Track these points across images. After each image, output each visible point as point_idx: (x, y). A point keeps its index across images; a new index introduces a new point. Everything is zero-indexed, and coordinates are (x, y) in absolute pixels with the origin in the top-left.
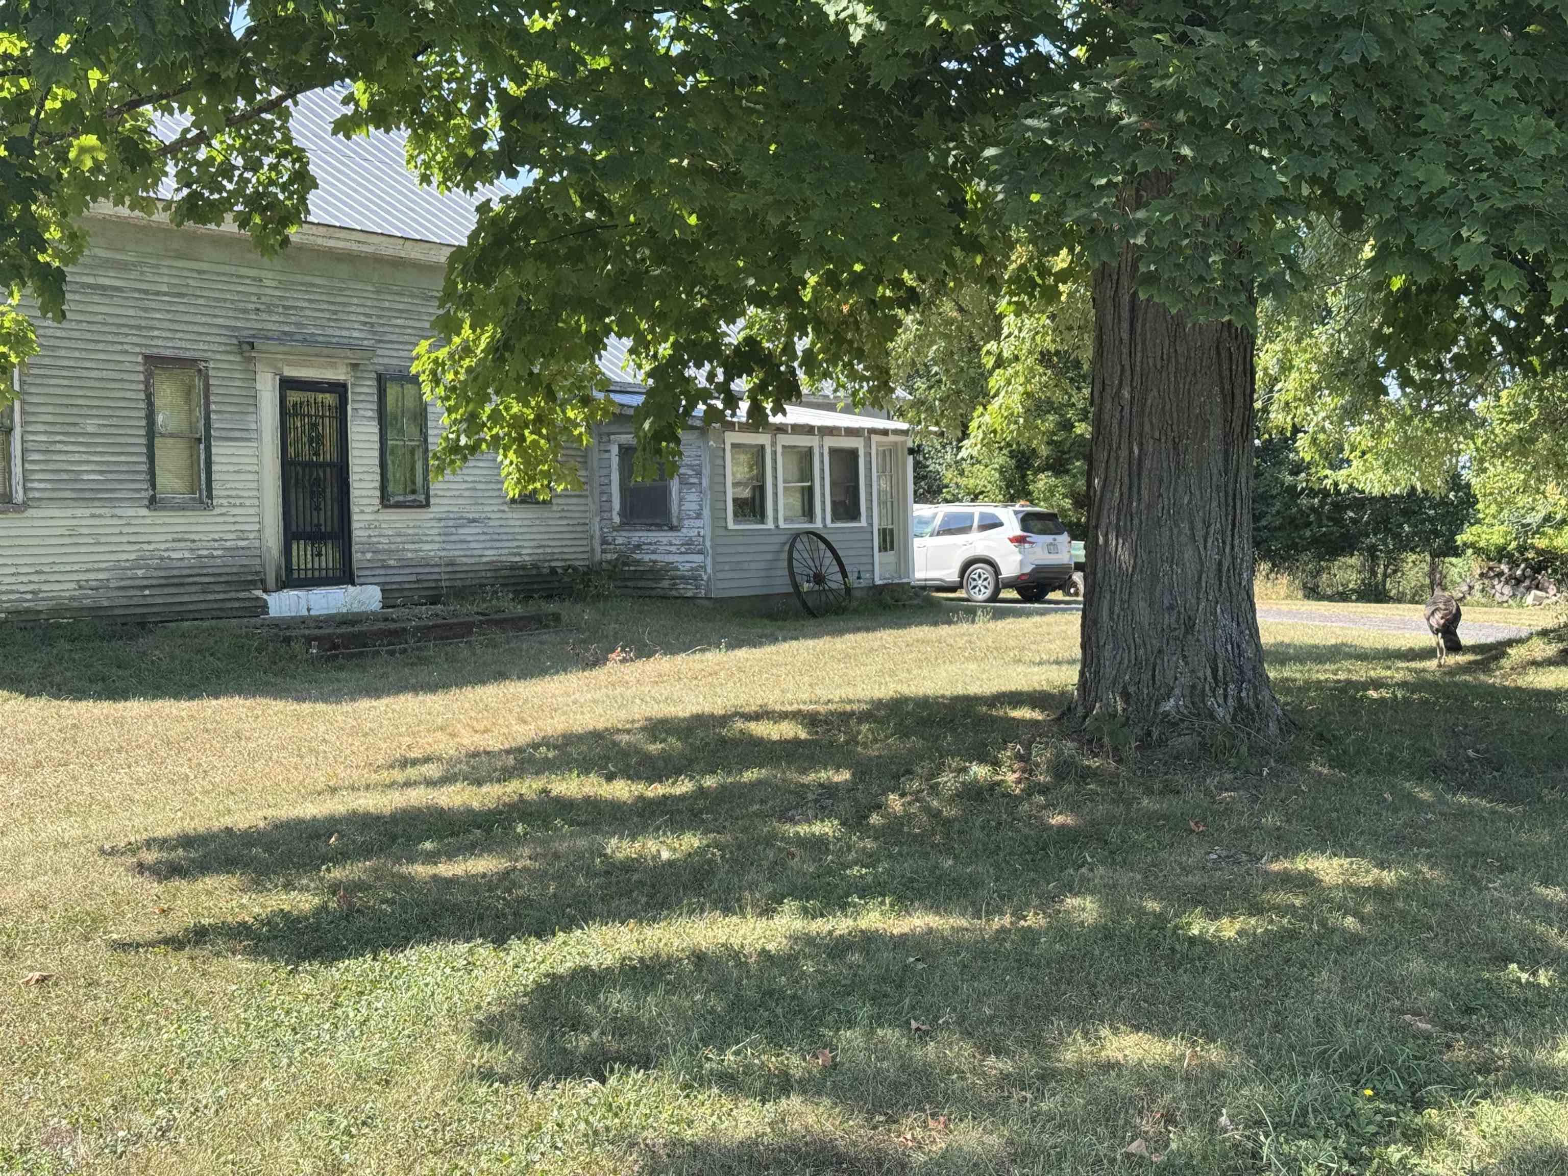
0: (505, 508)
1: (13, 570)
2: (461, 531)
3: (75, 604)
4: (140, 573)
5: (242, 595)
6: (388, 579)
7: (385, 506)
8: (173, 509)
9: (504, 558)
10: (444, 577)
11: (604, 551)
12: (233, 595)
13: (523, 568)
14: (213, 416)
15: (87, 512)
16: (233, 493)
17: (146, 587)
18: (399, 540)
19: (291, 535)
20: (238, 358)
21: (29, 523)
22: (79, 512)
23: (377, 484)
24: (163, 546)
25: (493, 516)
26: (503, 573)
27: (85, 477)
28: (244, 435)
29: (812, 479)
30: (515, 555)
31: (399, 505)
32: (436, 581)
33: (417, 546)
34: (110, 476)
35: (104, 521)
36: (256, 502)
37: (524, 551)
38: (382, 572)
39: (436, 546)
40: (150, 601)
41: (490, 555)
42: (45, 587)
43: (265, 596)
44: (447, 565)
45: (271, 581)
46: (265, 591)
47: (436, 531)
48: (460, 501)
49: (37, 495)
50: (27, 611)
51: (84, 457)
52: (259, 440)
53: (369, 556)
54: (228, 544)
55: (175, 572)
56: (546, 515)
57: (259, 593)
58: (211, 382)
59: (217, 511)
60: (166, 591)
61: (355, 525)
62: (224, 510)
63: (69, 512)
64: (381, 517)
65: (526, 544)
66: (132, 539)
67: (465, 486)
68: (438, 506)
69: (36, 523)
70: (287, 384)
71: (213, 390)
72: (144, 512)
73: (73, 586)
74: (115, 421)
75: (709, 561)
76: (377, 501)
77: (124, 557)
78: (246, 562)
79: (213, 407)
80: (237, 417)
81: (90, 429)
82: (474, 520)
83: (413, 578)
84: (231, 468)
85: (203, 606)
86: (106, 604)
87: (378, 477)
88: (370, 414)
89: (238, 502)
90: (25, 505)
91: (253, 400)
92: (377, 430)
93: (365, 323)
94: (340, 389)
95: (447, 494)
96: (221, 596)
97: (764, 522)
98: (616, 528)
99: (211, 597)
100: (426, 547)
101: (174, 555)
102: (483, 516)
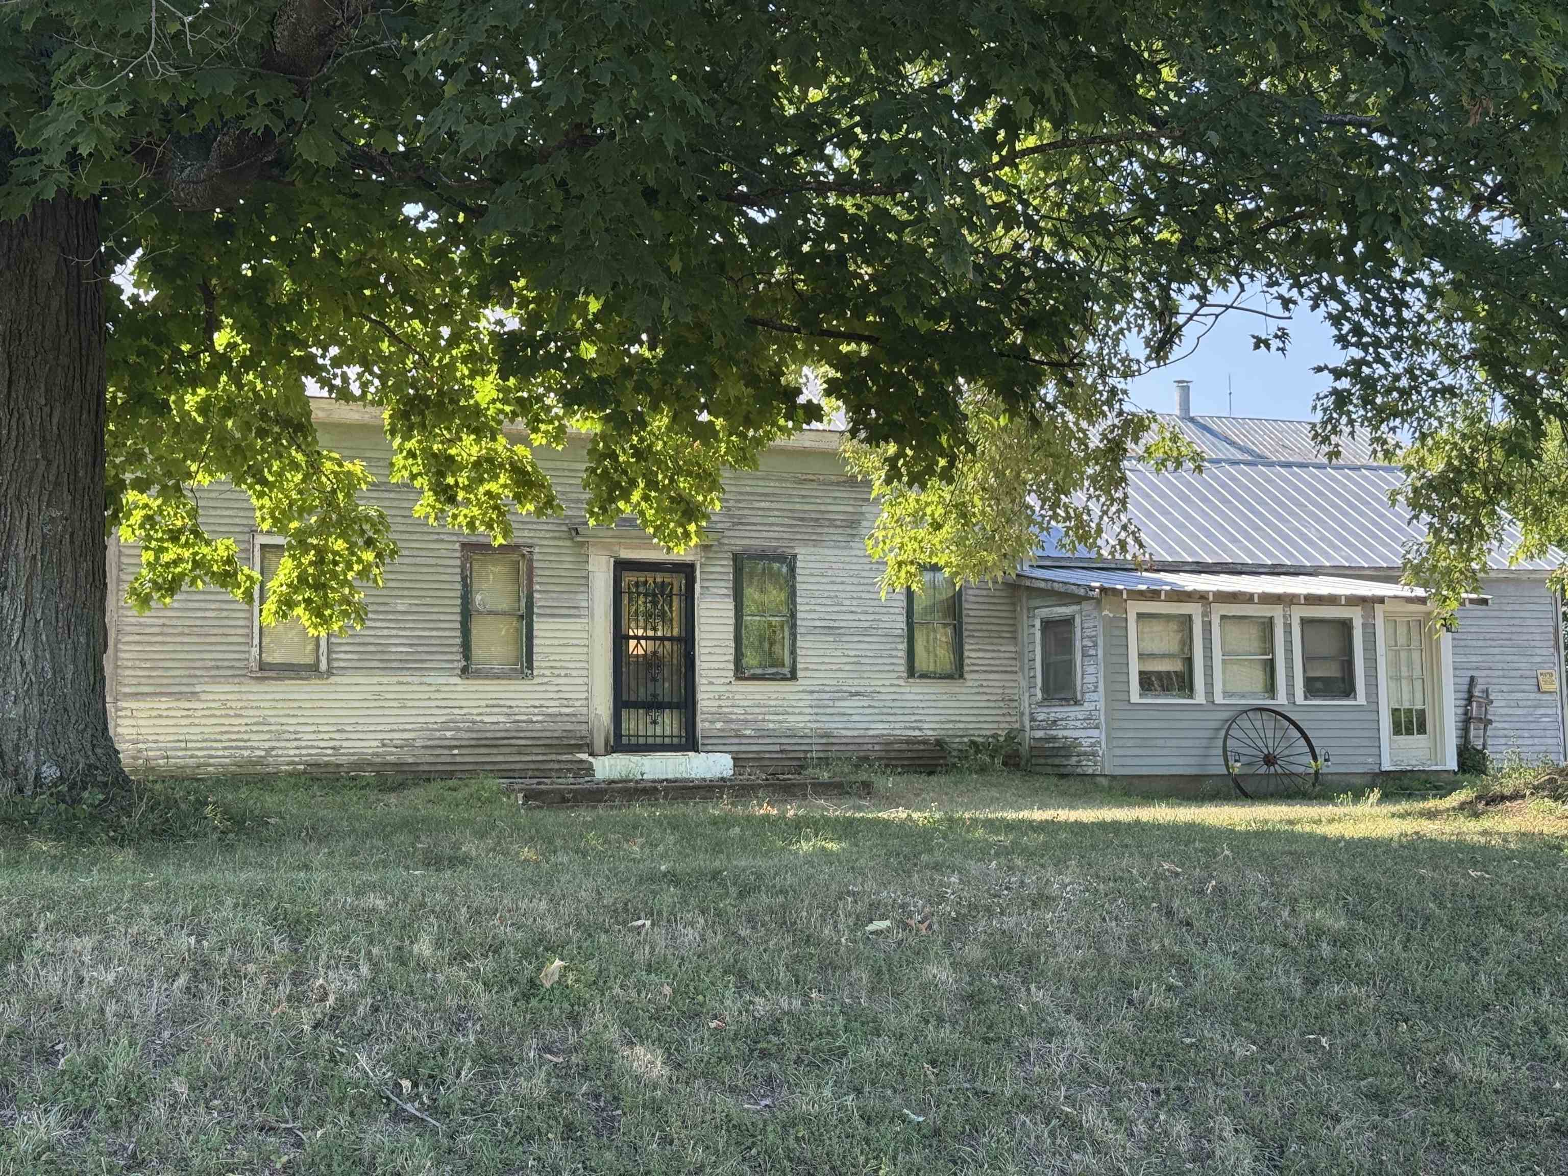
0: (901, 682)
1: (314, 728)
2: (838, 704)
3: (379, 760)
4: (449, 734)
5: (564, 757)
6: (743, 748)
7: (738, 678)
8: (486, 677)
9: (898, 732)
10: (814, 748)
11: (1032, 729)
12: (554, 757)
13: (925, 742)
14: (536, 595)
15: (395, 679)
16: (558, 664)
17: (456, 747)
18: (757, 710)
19: (621, 703)
20: (568, 543)
21: (332, 688)
22: (385, 680)
23: (732, 658)
24: (475, 711)
25: (882, 690)
26: (896, 746)
27: (394, 649)
28: (572, 612)
29: (1272, 651)
30: (914, 729)
31: (757, 678)
32: (805, 752)
33: (781, 717)
34: (420, 649)
35: (411, 688)
36: (585, 673)
37: (926, 726)
38: (736, 741)
39: (808, 718)
40: (458, 759)
41: (879, 729)
42: (345, 744)
43: (591, 759)
44: (822, 737)
45: (599, 746)
46: (591, 754)
47: (808, 703)
48: (839, 675)
49: (342, 664)
50: (327, 764)
51: (394, 632)
52: (590, 616)
53: (719, 725)
54: (550, 711)
55: (488, 735)
56: (957, 690)
57: (584, 756)
58: (535, 564)
59: (537, 680)
60: (477, 751)
61: (700, 696)
62: (546, 680)
63: (375, 680)
64: (734, 688)
65: (928, 719)
66: (443, 704)
67: (845, 660)
68: (805, 679)
69: (339, 688)
70: (622, 566)
71: (536, 572)
72: (457, 680)
73: (376, 743)
74: (428, 601)
75: (1103, 737)
76: (732, 674)
77: (432, 720)
78: (569, 727)
79: (537, 587)
80: (565, 596)
81: (400, 608)
82: (857, 694)
83: (777, 748)
84: (556, 642)
85: (518, 766)
86: (410, 760)
87: (732, 651)
88: (725, 591)
89: (563, 673)
90: (330, 672)
91: (585, 580)
92: (732, 606)
94: (687, 570)
95: (823, 667)
96: (540, 758)
97: (1191, 696)
98: (1039, 704)
99: (529, 758)
100: (791, 718)
101: (487, 719)
102: (869, 689)
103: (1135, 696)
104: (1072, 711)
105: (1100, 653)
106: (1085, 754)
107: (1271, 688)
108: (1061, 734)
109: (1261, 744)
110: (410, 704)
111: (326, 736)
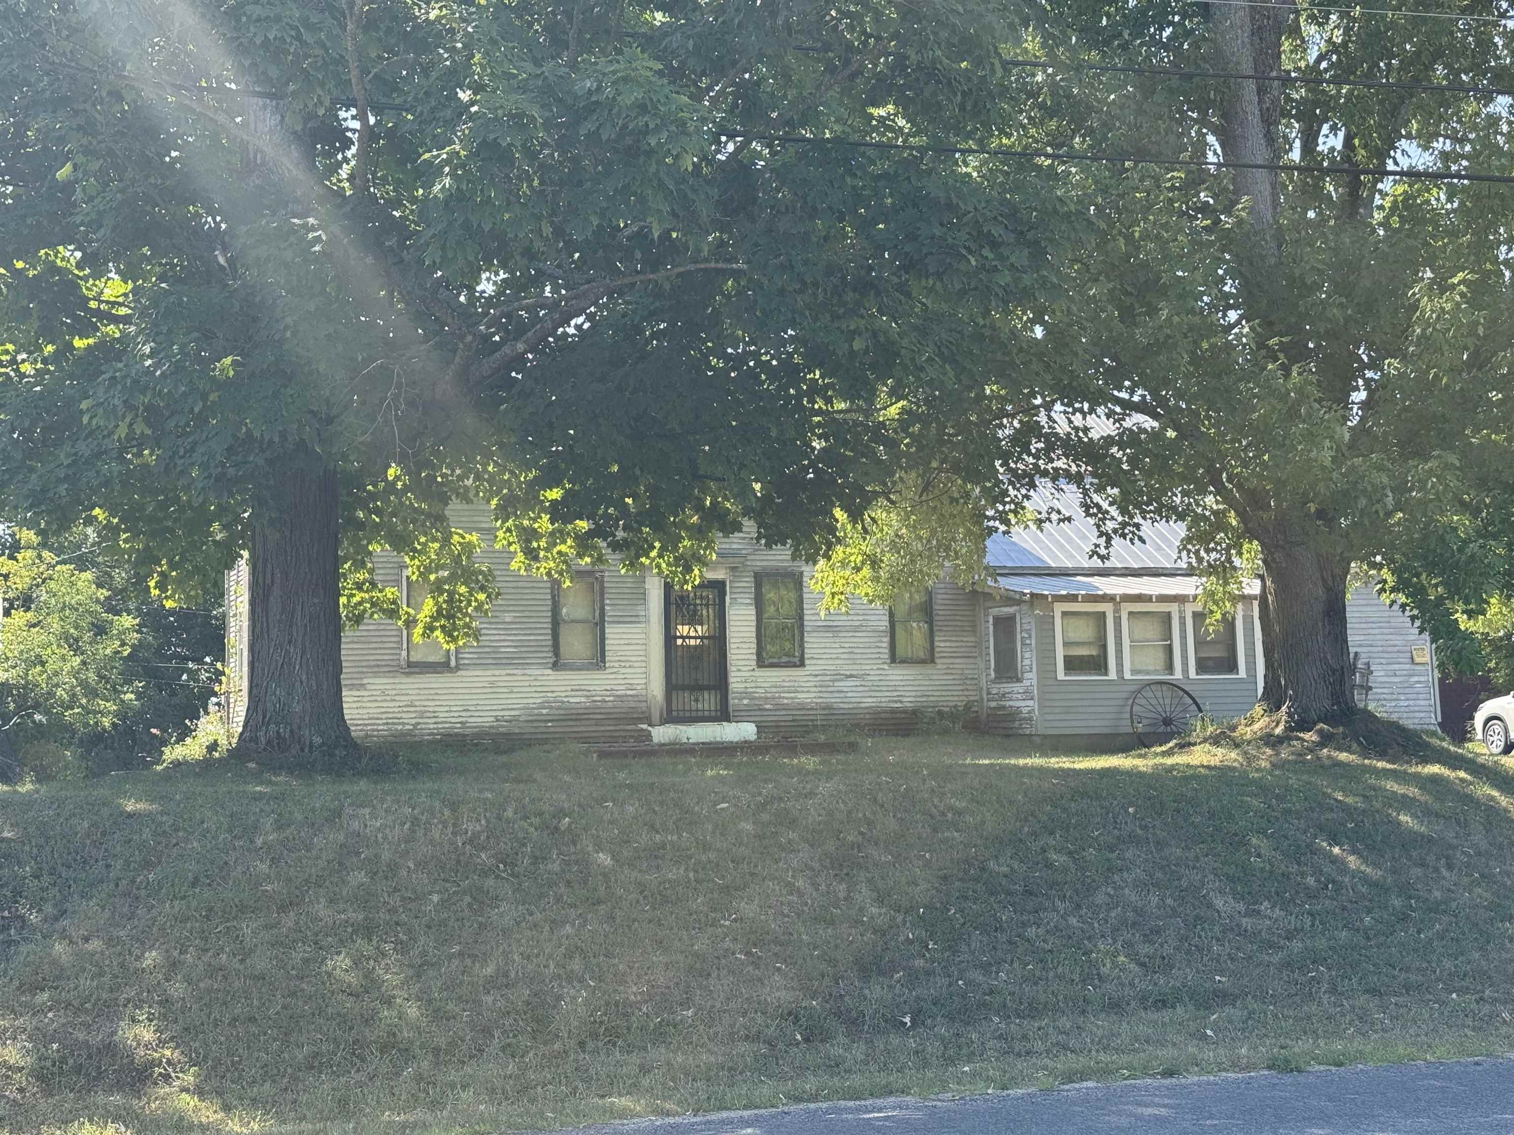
0: (886, 667)
1: (447, 709)
2: (836, 684)
3: (494, 731)
4: (544, 711)
5: (629, 727)
6: (764, 719)
7: (759, 666)
8: (572, 670)
9: (884, 705)
10: (820, 717)
11: (988, 700)
12: (622, 727)
13: (905, 712)
14: (607, 608)
15: (504, 672)
16: (624, 659)
17: (550, 721)
18: (774, 690)
19: (671, 687)
21: (460, 679)
22: (497, 673)
23: (754, 651)
24: (563, 694)
25: (872, 673)
26: (883, 715)
27: (503, 650)
28: (633, 619)
29: (1171, 639)
30: (896, 702)
31: (772, 665)
32: (812, 720)
33: (793, 695)
34: (522, 649)
35: (516, 678)
36: (644, 664)
37: (905, 699)
38: (759, 713)
39: (813, 695)
40: (552, 730)
41: (869, 702)
42: (470, 720)
43: (650, 728)
44: (824, 709)
45: (655, 718)
46: (650, 725)
47: (812, 684)
48: (839, 662)
49: (466, 662)
50: (457, 735)
51: (503, 637)
52: (648, 622)
53: (745, 702)
54: (619, 693)
55: (574, 712)
56: (930, 672)
57: (645, 726)
58: (606, 585)
59: (608, 671)
60: (564, 723)
61: (731, 680)
62: (615, 670)
63: (490, 673)
64: (756, 673)
65: (907, 694)
66: (540, 689)
67: (842, 651)
68: (811, 666)
69: (465, 679)
71: (606, 590)
72: (549, 672)
73: (492, 719)
74: (527, 614)
76: (753, 663)
77: (531, 701)
78: (633, 705)
79: (607, 602)
80: (629, 607)
81: (507, 620)
82: (851, 676)
83: (791, 718)
84: (622, 642)
85: (596, 734)
86: (517, 731)
87: (754, 646)
88: (748, 601)
89: (628, 665)
90: (458, 668)
91: (643, 596)
92: (754, 612)
93: (744, 538)
94: (719, 585)
95: (824, 656)
96: (611, 728)
97: (1106, 674)
98: (994, 682)
99: (603, 728)
100: (799, 695)
101: (572, 700)
102: (861, 672)
103: (1061, 675)
104: (1017, 687)
105: (1033, 642)
106: (1024, 719)
107: (1170, 667)
108: (1008, 704)
109: (1160, 709)
110: (515, 690)
111: (456, 715)
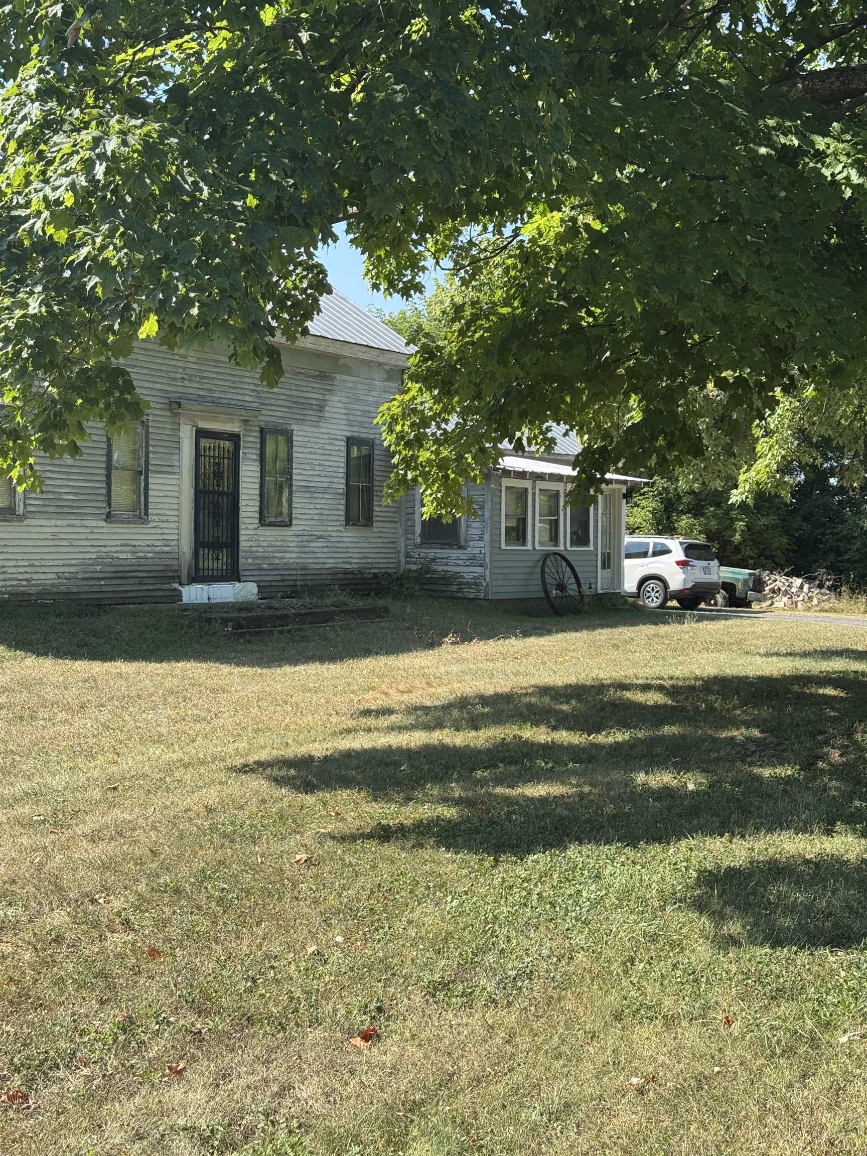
0: (342, 528)
1: (15, 563)
2: (311, 544)
3: (55, 590)
4: (98, 568)
5: (165, 587)
6: (262, 578)
7: (262, 525)
8: (122, 522)
9: (340, 566)
10: (299, 578)
11: (407, 563)
12: (159, 586)
13: (352, 573)
14: (151, 456)
15: (65, 522)
16: (162, 512)
17: (102, 579)
18: (270, 549)
19: (199, 543)
20: (169, 414)
21: (26, 529)
22: (59, 523)
23: (257, 509)
24: (114, 549)
25: (333, 534)
26: (338, 576)
27: (65, 497)
28: (170, 469)
29: (558, 515)
30: (347, 563)
31: (271, 524)
32: (294, 580)
33: (282, 555)
34: (81, 497)
35: (76, 530)
36: (176, 519)
37: (353, 561)
38: (258, 573)
39: (295, 555)
40: (104, 589)
41: (331, 563)
42: (35, 576)
43: (180, 588)
44: (301, 569)
45: (184, 578)
46: (181, 584)
47: (295, 544)
48: (313, 523)
49: (33, 509)
50: (23, 594)
51: (65, 483)
52: (180, 473)
53: (250, 561)
54: (157, 549)
55: (121, 569)
56: (368, 535)
57: (176, 585)
58: (151, 430)
59: (151, 525)
60: (115, 582)
61: (242, 538)
62: (155, 524)
63: (53, 523)
64: (259, 532)
65: (354, 556)
66: (94, 543)
67: (315, 511)
68: (298, 525)
69: (32, 529)
70: (201, 434)
71: (151, 436)
72: (102, 524)
73: (54, 576)
74: (86, 457)
75: (487, 573)
76: (257, 521)
77: (88, 556)
78: (168, 562)
79: (151, 449)
80: (166, 456)
82: (320, 537)
83: (279, 578)
84: (161, 494)
85: (140, 594)
86: (75, 590)
87: (258, 504)
88: (254, 457)
89: (165, 518)
90: (24, 516)
91: (177, 444)
92: (258, 469)
93: (254, 391)
94: (235, 438)
95: (304, 517)
96: (151, 587)
97: (524, 545)
98: (420, 546)
99: (145, 588)
100: (288, 555)
101: (121, 556)
102: (327, 534)
104: (454, 553)
105: (487, 514)
106: (467, 584)
107: (554, 538)
108: (440, 568)
110: (75, 543)
111: (22, 570)
